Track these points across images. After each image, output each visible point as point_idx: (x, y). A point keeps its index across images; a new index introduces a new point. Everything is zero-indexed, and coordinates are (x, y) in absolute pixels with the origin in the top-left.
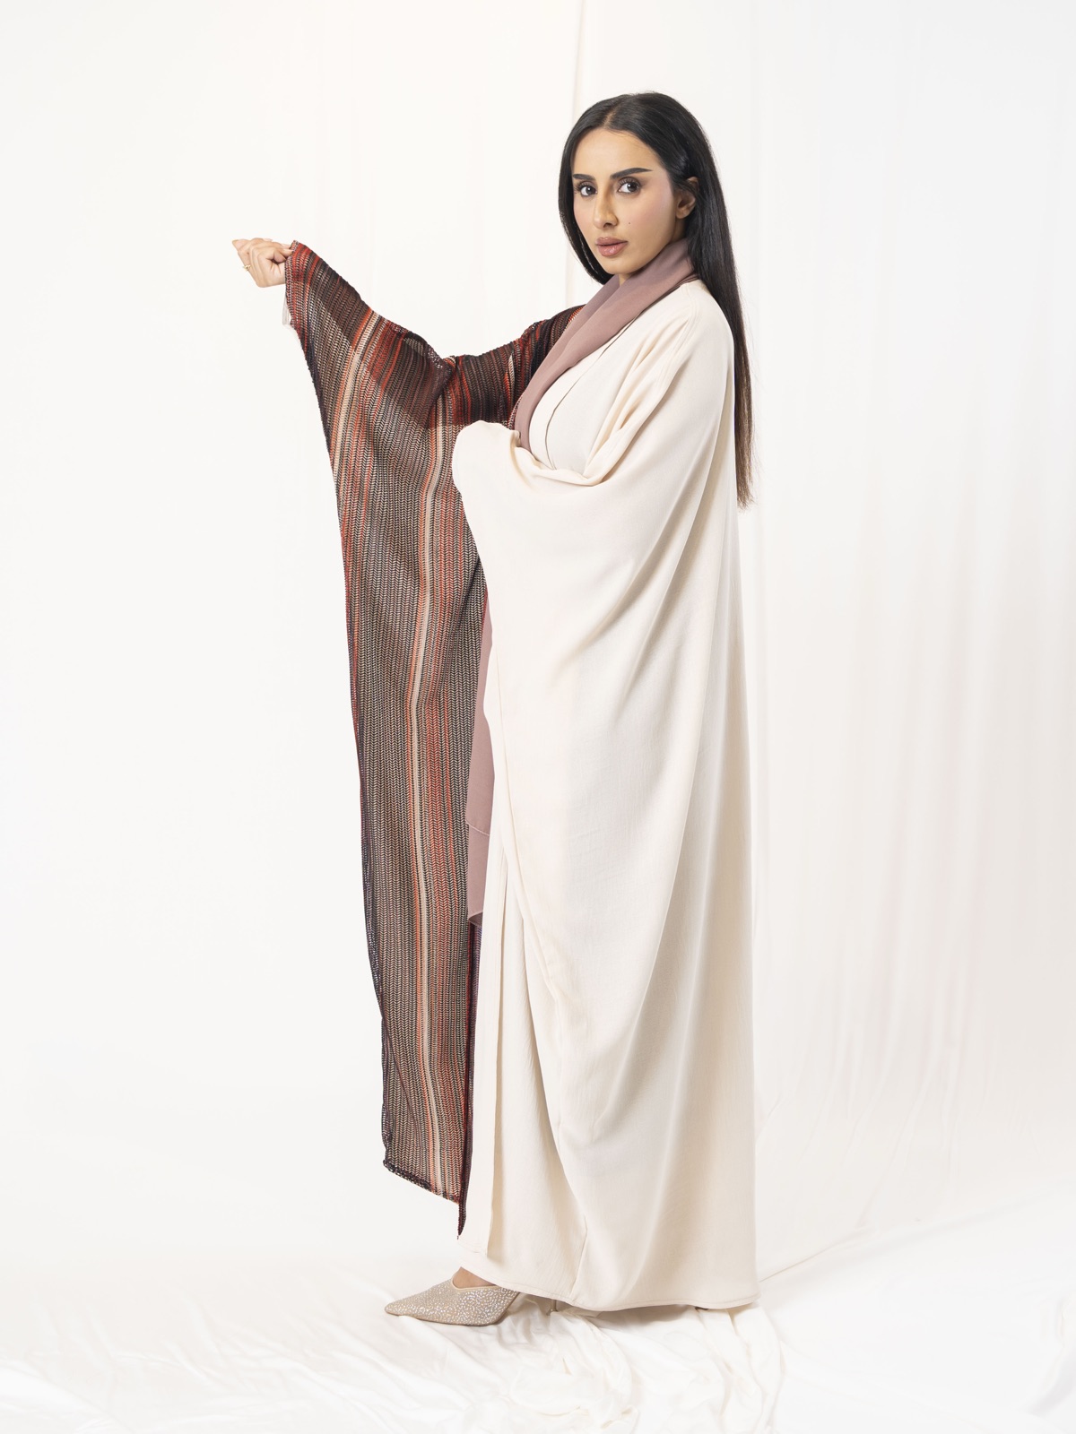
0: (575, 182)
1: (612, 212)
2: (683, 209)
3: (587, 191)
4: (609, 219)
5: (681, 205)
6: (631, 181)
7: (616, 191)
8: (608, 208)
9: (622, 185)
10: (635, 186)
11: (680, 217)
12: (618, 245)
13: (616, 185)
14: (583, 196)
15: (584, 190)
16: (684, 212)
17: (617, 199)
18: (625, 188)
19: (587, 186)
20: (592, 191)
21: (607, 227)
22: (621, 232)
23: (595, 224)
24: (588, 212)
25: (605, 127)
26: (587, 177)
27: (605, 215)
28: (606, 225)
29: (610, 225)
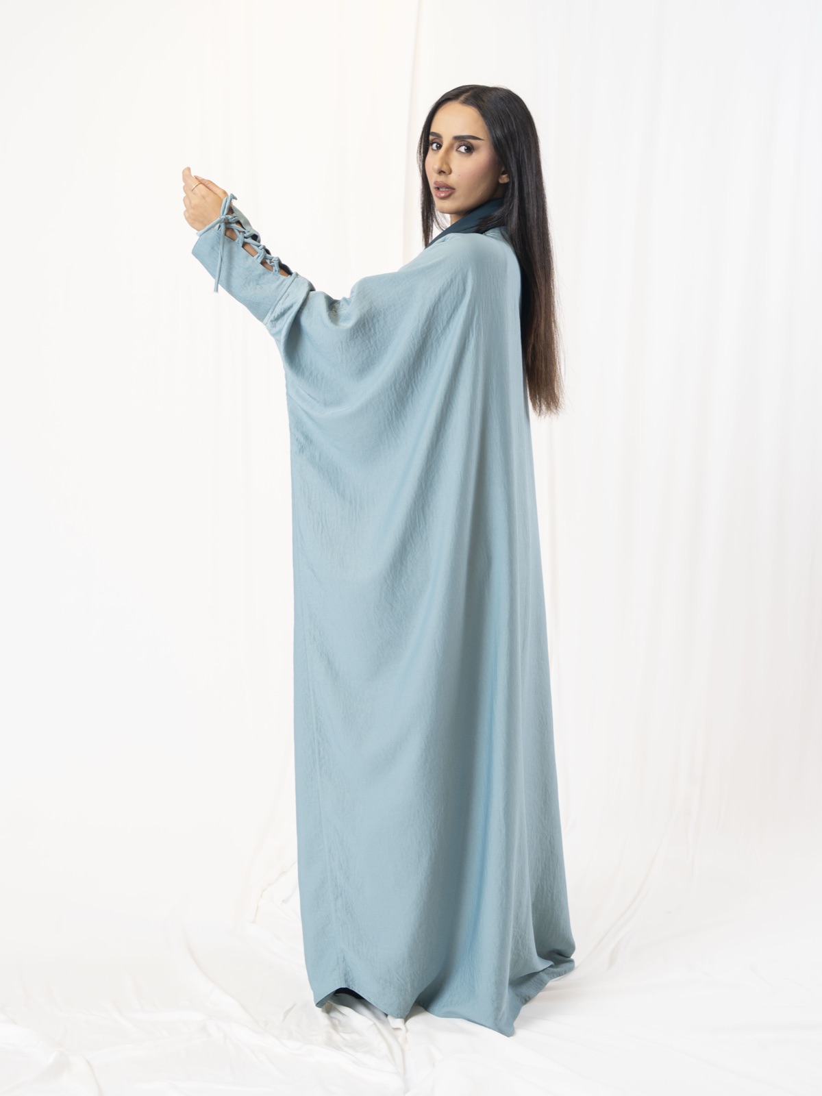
0: (431, 138)
1: (448, 164)
2: (504, 176)
3: (437, 146)
4: (445, 168)
5: (503, 173)
6: (467, 145)
7: (455, 149)
8: (446, 160)
9: (460, 146)
10: (470, 149)
11: (501, 181)
12: (450, 190)
13: (456, 145)
14: (433, 150)
15: (434, 145)
16: (504, 179)
17: (455, 154)
18: (463, 149)
19: (438, 144)
20: (439, 147)
21: (442, 174)
22: (452, 179)
23: (433, 169)
24: (434, 160)
25: (459, 101)
26: (438, 136)
27: (442, 165)
28: (441, 172)
29: (444, 172)
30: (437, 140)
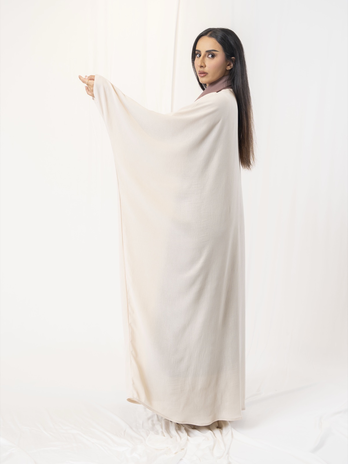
0: (196, 52)
1: (204, 63)
2: (229, 67)
3: (199, 55)
4: (203, 65)
5: (228, 65)
6: (212, 54)
7: (207, 56)
8: (203, 61)
9: (209, 55)
10: (213, 56)
11: (227, 69)
12: (205, 74)
13: (207, 54)
14: (197, 57)
15: (198, 55)
17: (207, 59)
18: (210, 56)
19: (199, 54)
20: (200, 56)
21: (202, 67)
22: (206, 70)
23: (198, 65)
24: (198, 61)
25: (207, 36)
26: (199, 51)
27: (201, 63)
28: (201, 67)
29: (203, 67)
30: (199, 53)
